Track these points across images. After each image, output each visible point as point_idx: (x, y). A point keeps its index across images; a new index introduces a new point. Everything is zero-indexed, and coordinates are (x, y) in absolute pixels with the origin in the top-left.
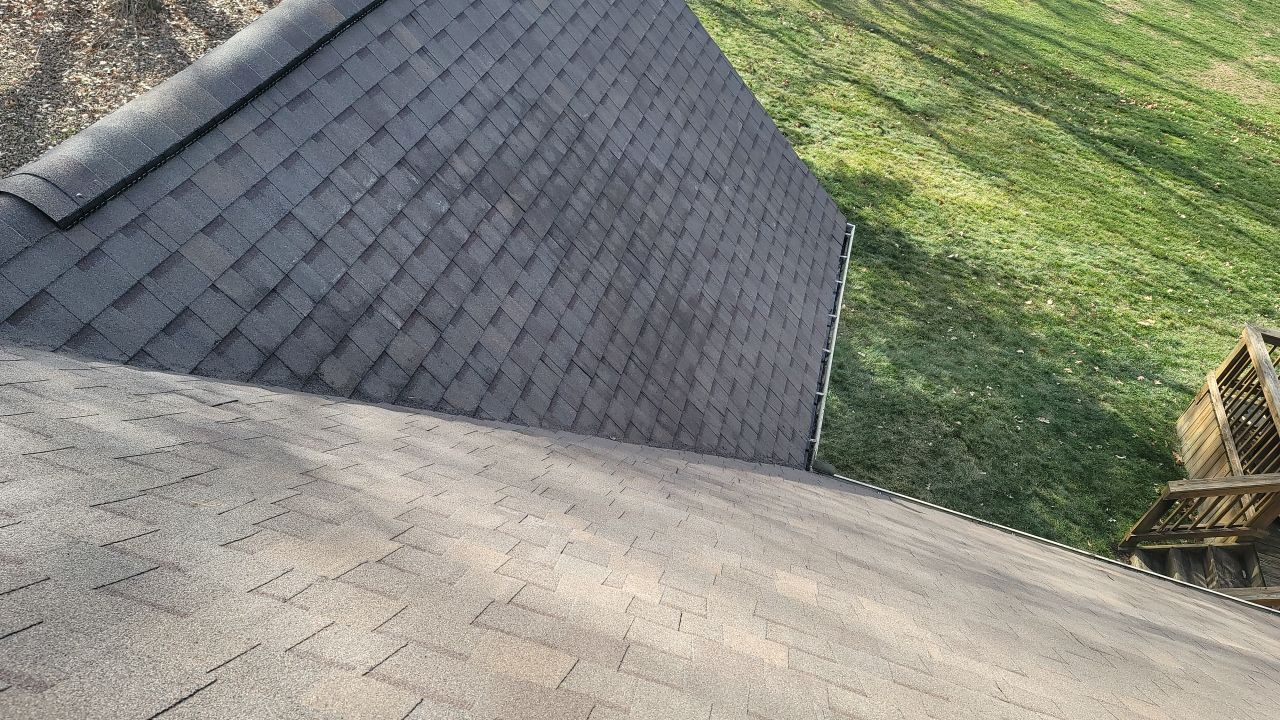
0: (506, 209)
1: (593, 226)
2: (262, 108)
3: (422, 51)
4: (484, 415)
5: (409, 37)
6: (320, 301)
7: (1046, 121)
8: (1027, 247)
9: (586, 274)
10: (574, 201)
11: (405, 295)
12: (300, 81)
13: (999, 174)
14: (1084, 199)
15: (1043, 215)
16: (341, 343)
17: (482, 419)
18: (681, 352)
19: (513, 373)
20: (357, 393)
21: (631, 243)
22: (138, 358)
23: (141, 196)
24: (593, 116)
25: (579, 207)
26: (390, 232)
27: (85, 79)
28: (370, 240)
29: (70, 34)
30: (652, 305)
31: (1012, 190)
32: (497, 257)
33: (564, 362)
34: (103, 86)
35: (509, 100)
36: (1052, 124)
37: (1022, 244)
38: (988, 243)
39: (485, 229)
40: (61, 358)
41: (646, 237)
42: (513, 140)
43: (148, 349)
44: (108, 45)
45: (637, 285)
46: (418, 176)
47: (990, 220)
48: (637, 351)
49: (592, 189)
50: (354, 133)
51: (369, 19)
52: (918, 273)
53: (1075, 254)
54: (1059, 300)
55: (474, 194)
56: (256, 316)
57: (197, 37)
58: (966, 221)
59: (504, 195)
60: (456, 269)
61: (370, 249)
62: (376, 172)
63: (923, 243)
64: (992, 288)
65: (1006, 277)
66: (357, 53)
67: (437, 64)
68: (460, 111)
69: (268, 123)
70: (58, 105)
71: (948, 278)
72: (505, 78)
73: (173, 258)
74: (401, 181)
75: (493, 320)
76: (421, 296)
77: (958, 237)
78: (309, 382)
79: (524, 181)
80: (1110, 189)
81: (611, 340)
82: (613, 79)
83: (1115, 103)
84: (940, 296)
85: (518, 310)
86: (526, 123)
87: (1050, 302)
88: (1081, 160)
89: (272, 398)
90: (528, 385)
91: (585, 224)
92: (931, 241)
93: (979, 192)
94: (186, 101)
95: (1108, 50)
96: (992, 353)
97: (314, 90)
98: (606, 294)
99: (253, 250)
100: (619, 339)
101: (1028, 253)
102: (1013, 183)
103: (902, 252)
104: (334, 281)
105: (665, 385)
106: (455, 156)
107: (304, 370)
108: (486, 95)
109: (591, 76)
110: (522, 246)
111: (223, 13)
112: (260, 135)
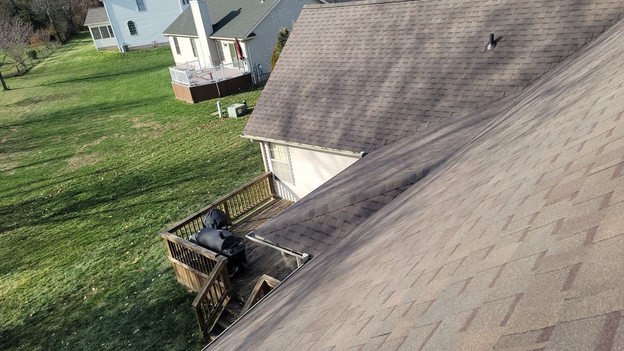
7: (21, 229)
8: (62, 279)
13: (20, 265)
14: (67, 242)
15: (57, 262)
31: (31, 266)
37: (59, 281)
38: (44, 294)
47: (35, 285)
52: (23, 337)
53: (85, 264)
54: (96, 285)
58: (24, 296)
63: (12, 323)
64: (64, 308)
65: (65, 299)
71: (40, 324)
77: (27, 305)
80: (74, 231)
84: (43, 334)
87: (93, 289)
88: (51, 230)
92: (16, 318)
93: (18, 279)
95: (20, 186)
96: (90, 332)
101: (65, 281)
102: (30, 263)
103: (5, 337)
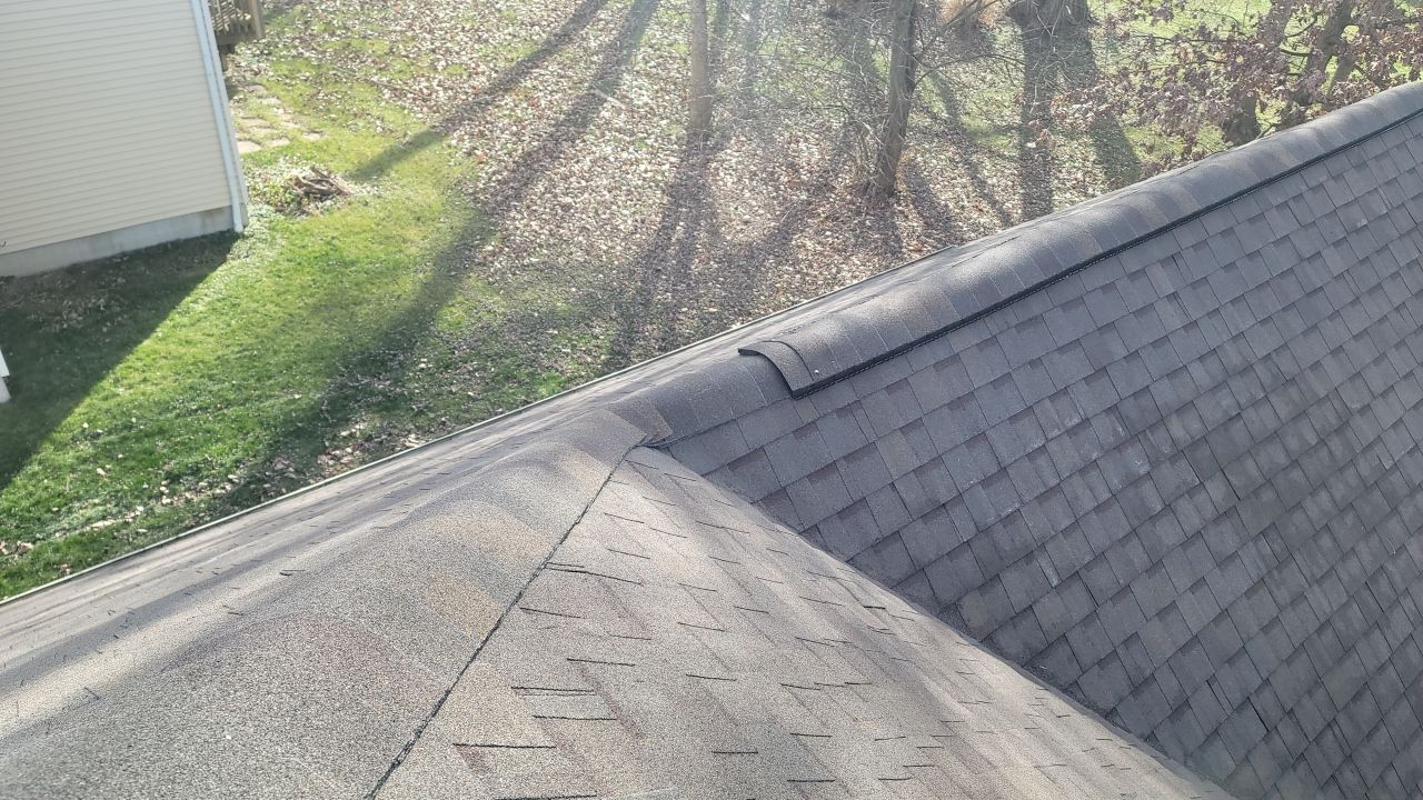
0: (1216, 490)
1: (1326, 541)
2: (992, 325)
3: (1174, 296)
4: (1117, 720)
5: (1164, 280)
6: (983, 531)
9: (1298, 598)
10: (1308, 504)
11: (1072, 551)
12: (1036, 305)
16: (991, 580)
17: (1115, 724)
18: (1406, 745)
19: (1168, 684)
20: (989, 641)
21: (1373, 578)
22: (811, 532)
24: (1366, 409)
25: (1313, 511)
26: (1076, 480)
27: (809, 244)
28: (1053, 482)
30: (1382, 668)
32: (1188, 541)
33: (1237, 697)
34: (821, 253)
35: (1259, 369)
39: (1184, 506)
40: (754, 511)
41: (1397, 578)
42: (1250, 414)
43: (821, 527)
44: (838, 218)
45: (1366, 634)
46: (1125, 427)
48: (1342, 719)
49: (1338, 497)
50: (1072, 367)
51: (1125, 255)
55: (1183, 463)
56: (919, 526)
57: (915, 224)
59: (1219, 474)
60: (1135, 541)
61: (1051, 491)
62: (1082, 413)
66: (1101, 287)
67: (1186, 314)
68: (1197, 371)
69: (993, 340)
70: (780, 263)
72: (1263, 343)
73: (869, 448)
74: (1105, 429)
75: (1161, 614)
76: (1088, 558)
78: (947, 611)
79: (1250, 465)
81: (1310, 692)
82: (1408, 370)
85: (1196, 611)
86: (1273, 399)
89: (913, 616)
90: (1181, 708)
91: (1316, 536)
94: (929, 306)
97: (1046, 316)
98: (1320, 631)
99: (938, 460)
100: (1320, 694)
104: (1003, 514)
105: (1371, 780)
106: (1174, 417)
107: (946, 596)
108: (1233, 357)
109: (1377, 361)
110: (1225, 538)
111: (946, 206)
112: (981, 350)
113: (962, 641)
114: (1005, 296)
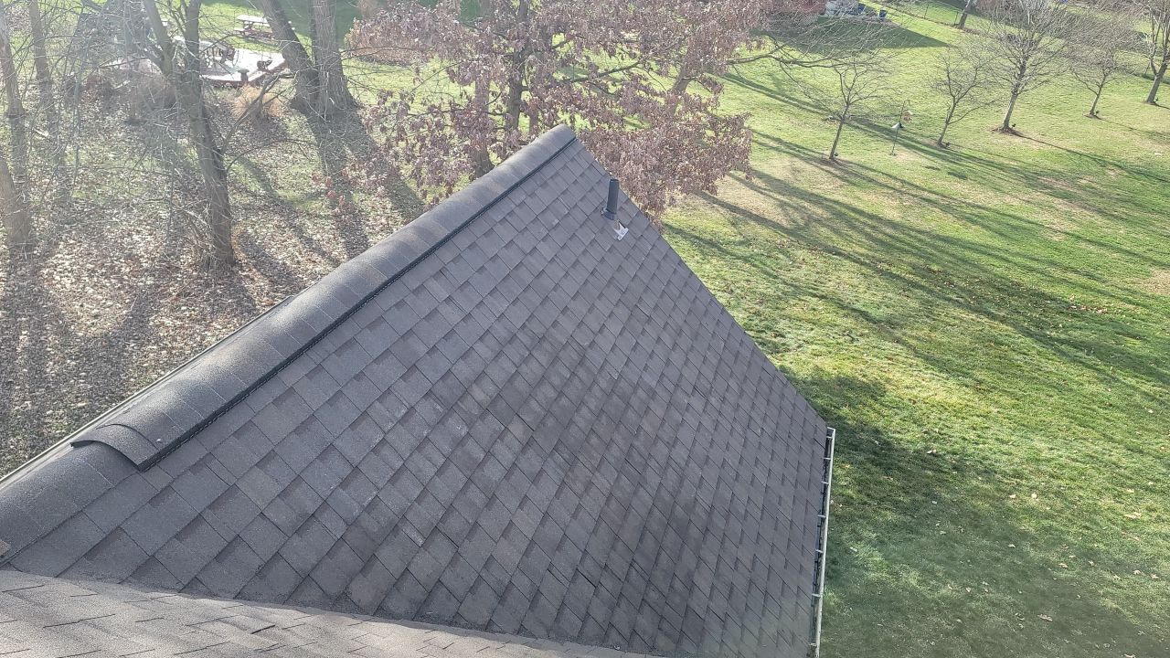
0: (517, 429)
1: (594, 440)
2: (315, 356)
3: (449, 299)
4: (495, 628)
5: (439, 290)
6: (352, 524)
9: (589, 485)
10: (577, 418)
11: (428, 512)
12: (346, 331)
16: (369, 561)
17: (493, 632)
18: (679, 558)
19: (523, 583)
20: (380, 612)
21: (629, 454)
22: (192, 586)
23: (210, 437)
24: (592, 344)
25: (582, 424)
26: (416, 456)
27: (167, 322)
28: (398, 464)
29: (159, 287)
30: (650, 512)
32: (508, 473)
33: (570, 572)
34: (182, 327)
35: (520, 335)
36: (1010, 328)
39: (500, 448)
40: (127, 590)
41: (642, 449)
42: (524, 369)
43: (200, 577)
44: (189, 293)
45: (635, 493)
46: (442, 404)
48: (638, 557)
49: (593, 408)
50: (389, 372)
51: (406, 277)
55: (490, 418)
56: (296, 541)
57: (262, 284)
59: (516, 417)
60: (472, 486)
61: (399, 472)
62: (407, 404)
66: (395, 305)
67: (461, 309)
68: (480, 348)
69: (319, 368)
70: (142, 344)
72: (518, 317)
73: (232, 490)
74: (427, 411)
75: (505, 534)
76: (441, 514)
78: (339, 601)
79: (533, 404)
81: (613, 548)
82: (609, 311)
83: (1066, 309)
85: (527, 523)
86: (534, 353)
89: (304, 620)
90: (536, 595)
91: (587, 439)
94: (254, 354)
97: (358, 338)
98: (608, 500)
99: (298, 479)
100: (620, 546)
104: (365, 504)
105: (666, 591)
106: (474, 385)
107: (334, 589)
108: (501, 332)
109: (590, 311)
110: (532, 462)
112: (310, 379)
113: (355, 621)
114: (319, 331)
